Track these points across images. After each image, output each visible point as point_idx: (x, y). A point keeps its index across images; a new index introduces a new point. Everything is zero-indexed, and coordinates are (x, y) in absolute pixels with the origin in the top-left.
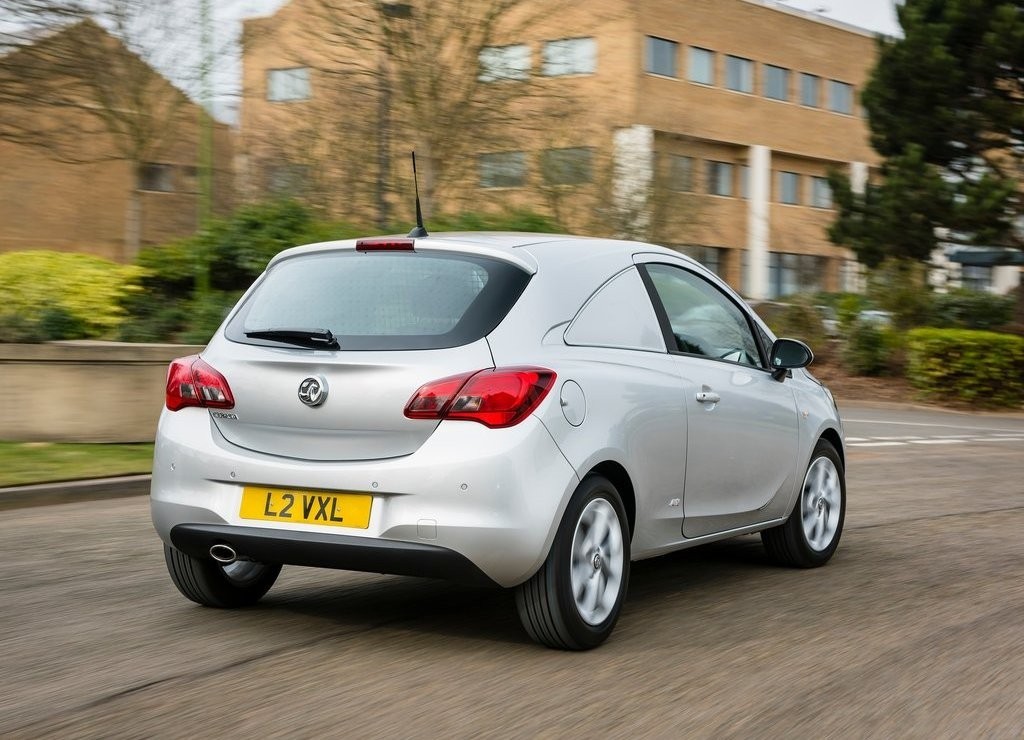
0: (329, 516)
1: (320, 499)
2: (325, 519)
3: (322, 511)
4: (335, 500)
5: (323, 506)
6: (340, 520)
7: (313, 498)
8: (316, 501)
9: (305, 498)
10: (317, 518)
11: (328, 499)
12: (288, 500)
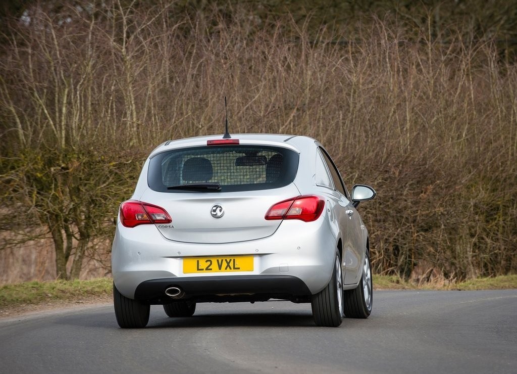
0: (232, 267)
1: (226, 260)
2: (230, 269)
3: (228, 265)
4: (234, 260)
5: (228, 263)
6: (239, 268)
7: (222, 260)
8: (224, 261)
9: (218, 261)
10: (226, 269)
11: (231, 260)
12: (209, 263)
